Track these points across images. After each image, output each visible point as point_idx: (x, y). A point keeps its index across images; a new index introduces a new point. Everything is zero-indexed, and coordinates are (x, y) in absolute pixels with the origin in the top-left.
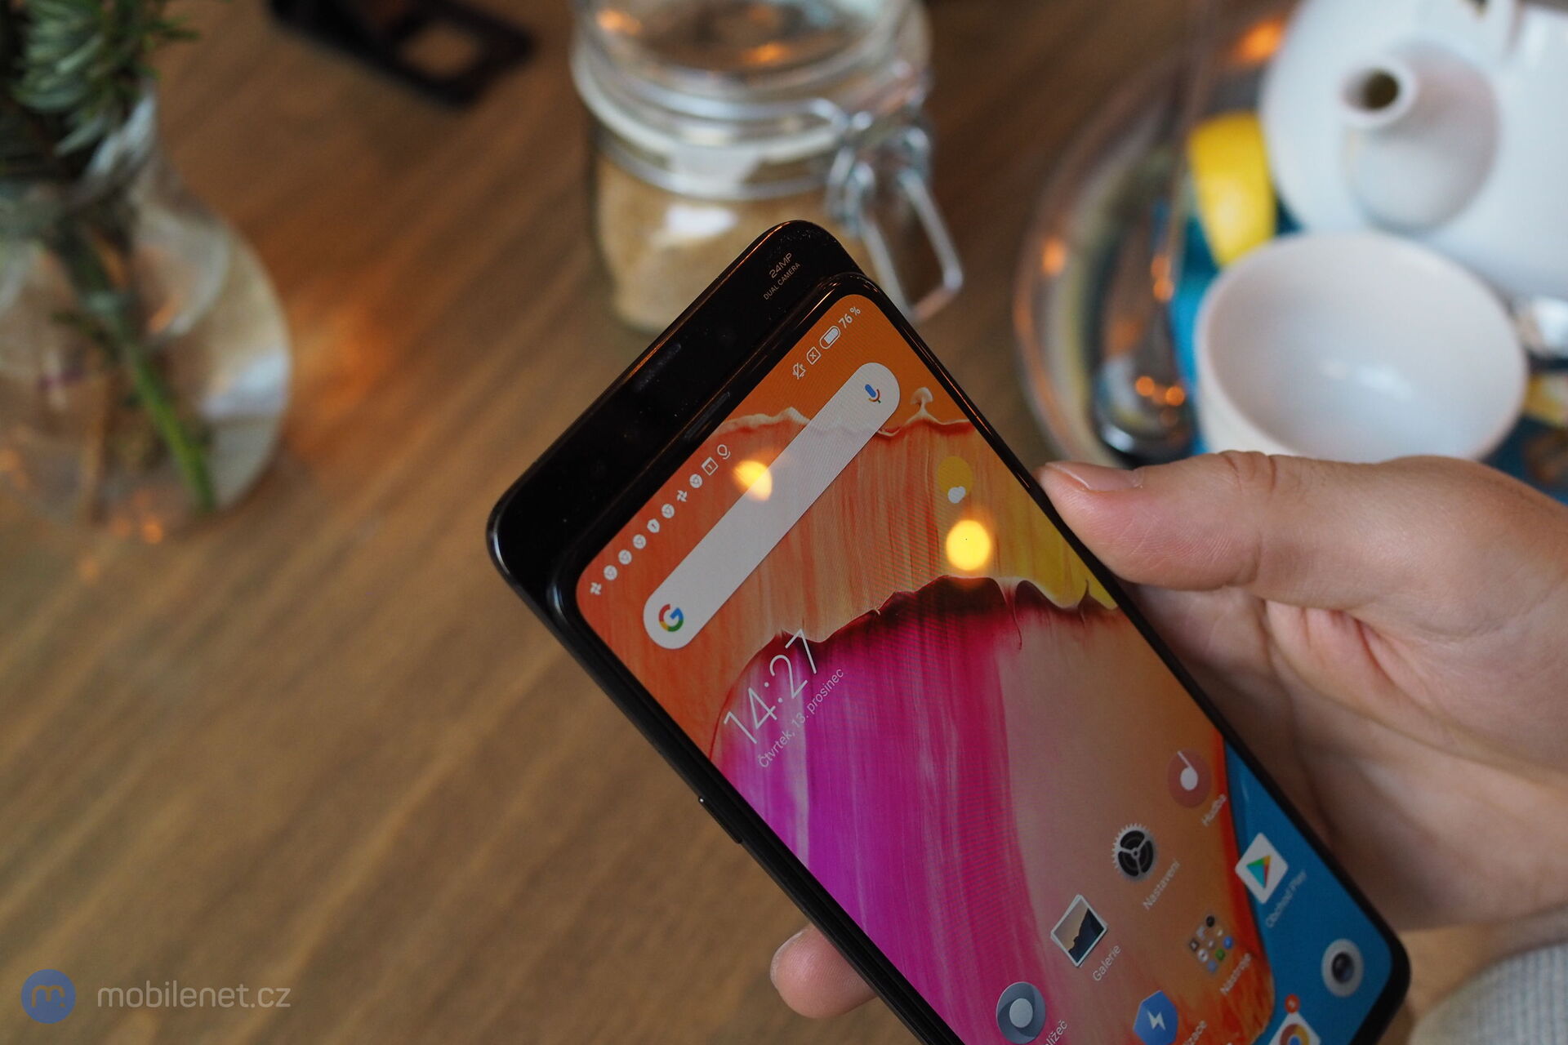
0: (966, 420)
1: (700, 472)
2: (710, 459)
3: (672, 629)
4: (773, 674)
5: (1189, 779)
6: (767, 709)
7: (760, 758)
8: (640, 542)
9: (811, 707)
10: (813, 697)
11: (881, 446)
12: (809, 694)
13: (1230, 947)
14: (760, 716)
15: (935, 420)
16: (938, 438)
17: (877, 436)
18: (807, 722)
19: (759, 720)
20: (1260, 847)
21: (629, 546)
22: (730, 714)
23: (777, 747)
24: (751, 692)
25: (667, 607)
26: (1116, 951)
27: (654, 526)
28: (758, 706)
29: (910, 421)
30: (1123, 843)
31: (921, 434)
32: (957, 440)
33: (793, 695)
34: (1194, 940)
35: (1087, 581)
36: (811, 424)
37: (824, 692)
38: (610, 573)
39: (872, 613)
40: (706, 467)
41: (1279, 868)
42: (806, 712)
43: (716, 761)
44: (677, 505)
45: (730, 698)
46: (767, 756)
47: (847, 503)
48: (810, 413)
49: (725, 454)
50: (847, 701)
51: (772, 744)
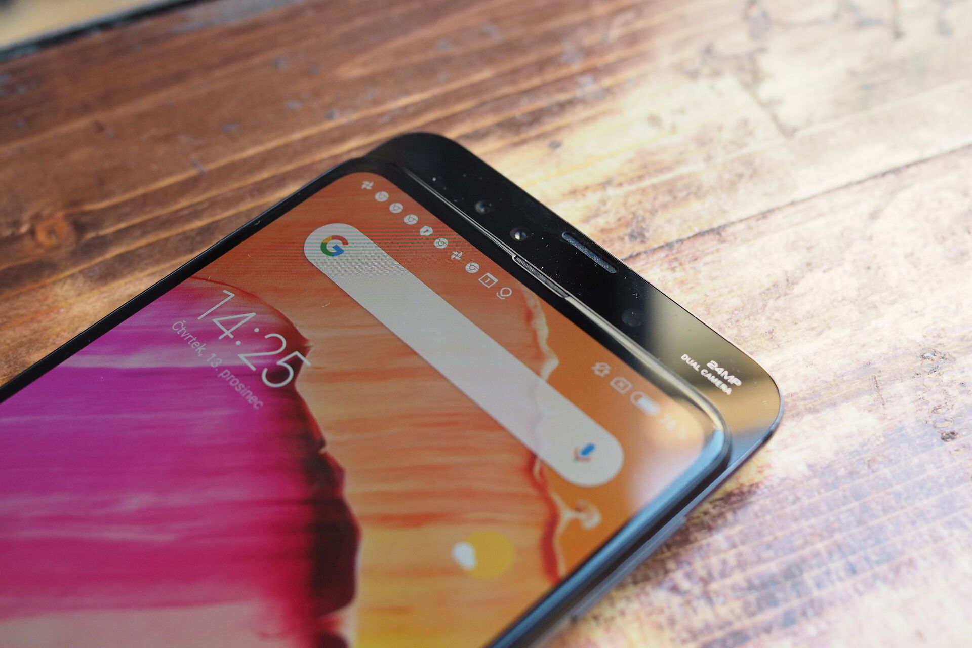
0: (563, 570)
1: (481, 272)
2: (496, 280)
3: (323, 247)
4: (267, 336)
6: (232, 330)
7: (182, 322)
8: (411, 220)
9: (226, 374)
10: (237, 376)
11: (520, 461)
12: (242, 373)
14: (228, 324)
15: (561, 529)
17: (532, 457)
18: (213, 369)
19: (223, 323)
22: (232, 295)
23: (190, 339)
24: (252, 315)
25: (345, 242)
27: (426, 231)
28: (235, 322)
31: (539, 511)
32: (535, 559)
33: (241, 356)
36: (542, 383)
37: (239, 386)
39: (322, 443)
40: (487, 277)
42: (221, 369)
43: (188, 283)
44: (447, 251)
45: (247, 295)
46: (184, 329)
48: (555, 381)
49: (501, 295)
50: (227, 412)
51: (194, 334)
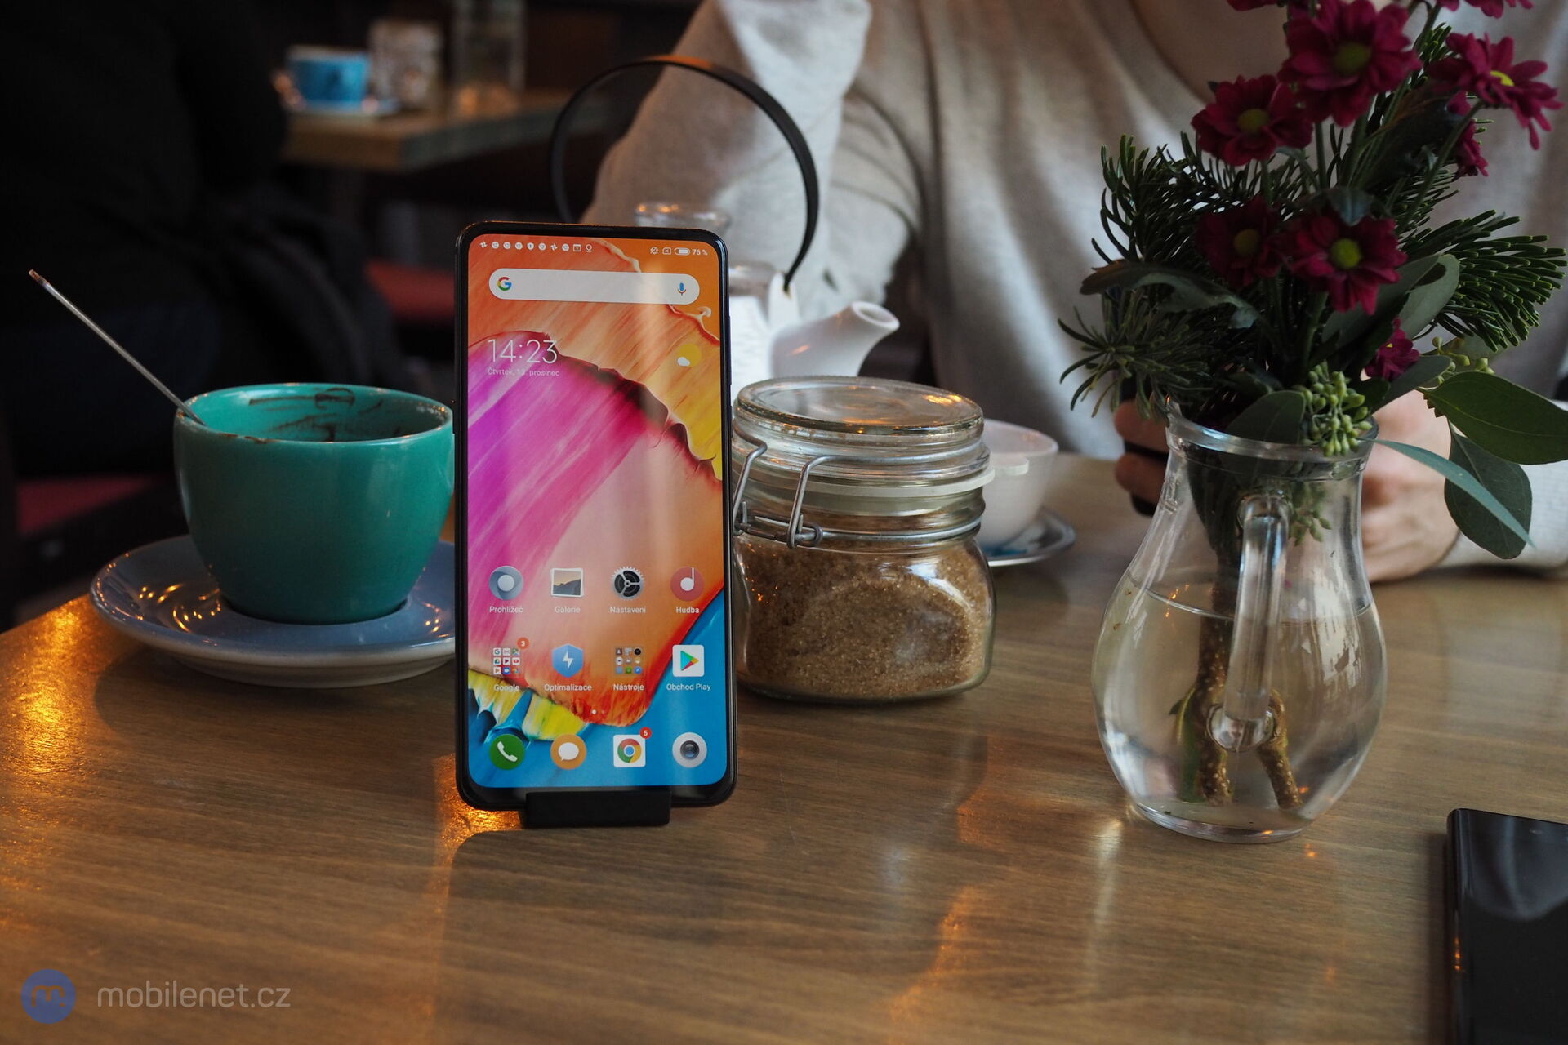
0: (719, 340)
1: (571, 246)
2: (578, 244)
3: (501, 287)
4: (528, 345)
5: (687, 584)
6: (512, 354)
7: (490, 368)
8: (519, 245)
9: (531, 373)
10: (536, 370)
11: (665, 311)
12: (536, 367)
13: (638, 673)
14: (508, 353)
15: (703, 325)
16: (697, 332)
17: (668, 306)
18: (525, 376)
19: (505, 355)
20: (696, 651)
21: (513, 243)
22: (494, 340)
23: (502, 372)
24: (511, 341)
25: (507, 279)
26: (577, 610)
27: (531, 246)
28: (509, 350)
29: (689, 314)
30: (625, 573)
31: (689, 324)
32: (705, 342)
33: (528, 361)
34: (621, 650)
35: (715, 456)
36: (640, 274)
37: (544, 373)
38: (495, 245)
39: (596, 367)
40: (575, 247)
41: (698, 670)
42: (528, 372)
43: (471, 351)
44: (548, 248)
45: (499, 335)
46: (494, 370)
47: (627, 316)
48: (644, 269)
49: (589, 251)
50: (550, 387)
51: (501, 369)
